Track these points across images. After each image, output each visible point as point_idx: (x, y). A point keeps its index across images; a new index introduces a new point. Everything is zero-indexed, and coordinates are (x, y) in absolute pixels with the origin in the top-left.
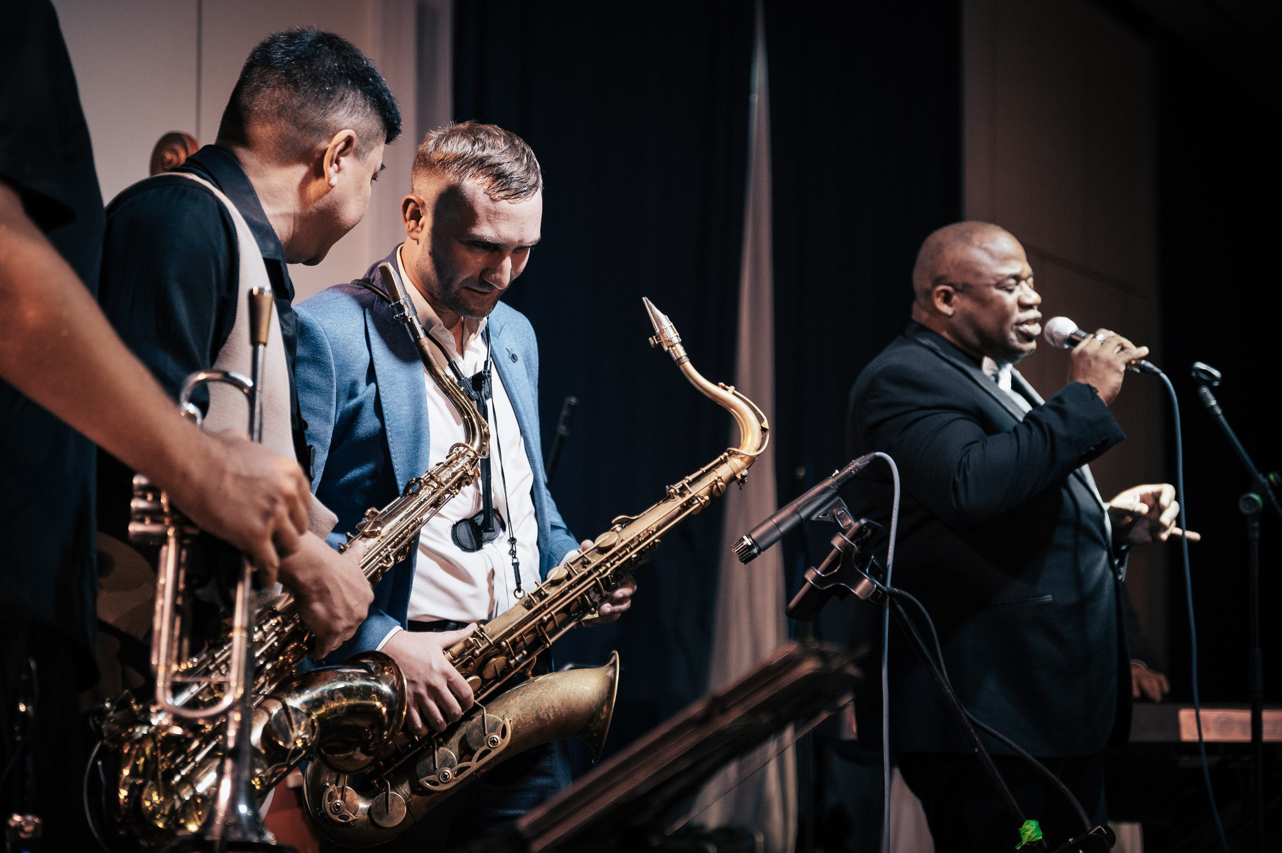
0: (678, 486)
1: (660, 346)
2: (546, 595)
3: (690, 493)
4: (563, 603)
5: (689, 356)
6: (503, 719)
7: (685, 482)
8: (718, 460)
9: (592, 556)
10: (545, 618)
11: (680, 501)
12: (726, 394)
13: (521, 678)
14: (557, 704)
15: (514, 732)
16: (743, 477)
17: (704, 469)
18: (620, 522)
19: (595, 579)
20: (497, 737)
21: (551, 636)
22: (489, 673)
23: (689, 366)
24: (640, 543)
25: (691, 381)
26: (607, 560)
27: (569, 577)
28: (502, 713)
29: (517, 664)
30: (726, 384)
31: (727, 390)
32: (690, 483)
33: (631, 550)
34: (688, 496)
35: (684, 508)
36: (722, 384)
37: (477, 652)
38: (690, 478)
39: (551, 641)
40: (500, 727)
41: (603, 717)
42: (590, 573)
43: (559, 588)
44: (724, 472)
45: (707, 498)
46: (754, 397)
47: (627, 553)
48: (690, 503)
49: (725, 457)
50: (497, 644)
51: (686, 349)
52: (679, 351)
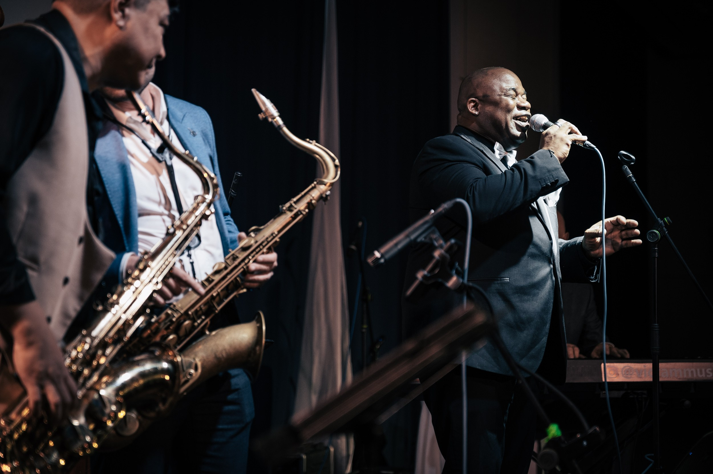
0: (288, 205)
1: (266, 119)
2: (213, 280)
3: (296, 208)
4: (224, 284)
5: (286, 124)
6: (194, 359)
7: (292, 202)
8: (310, 187)
9: (239, 253)
10: (215, 294)
11: (290, 215)
12: (312, 146)
13: (202, 334)
14: (227, 347)
15: (203, 367)
16: (327, 196)
17: (303, 193)
18: (254, 231)
19: (243, 267)
20: (192, 371)
21: (219, 305)
22: (182, 332)
23: (285, 130)
24: (268, 242)
25: (288, 139)
26: (249, 255)
27: (226, 268)
28: (193, 356)
29: (199, 324)
30: (310, 139)
31: (311, 143)
32: (295, 203)
33: (264, 247)
34: (295, 211)
35: (294, 218)
36: (308, 140)
37: (174, 319)
38: (295, 199)
39: (219, 308)
40: (194, 366)
41: (258, 352)
42: (240, 264)
43: (221, 275)
44: (315, 194)
45: (307, 210)
46: (328, 145)
47: (261, 250)
48: (296, 215)
49: (315, 185)
50: (186, 312)
51: (283, 120)
52: (280, 121)
